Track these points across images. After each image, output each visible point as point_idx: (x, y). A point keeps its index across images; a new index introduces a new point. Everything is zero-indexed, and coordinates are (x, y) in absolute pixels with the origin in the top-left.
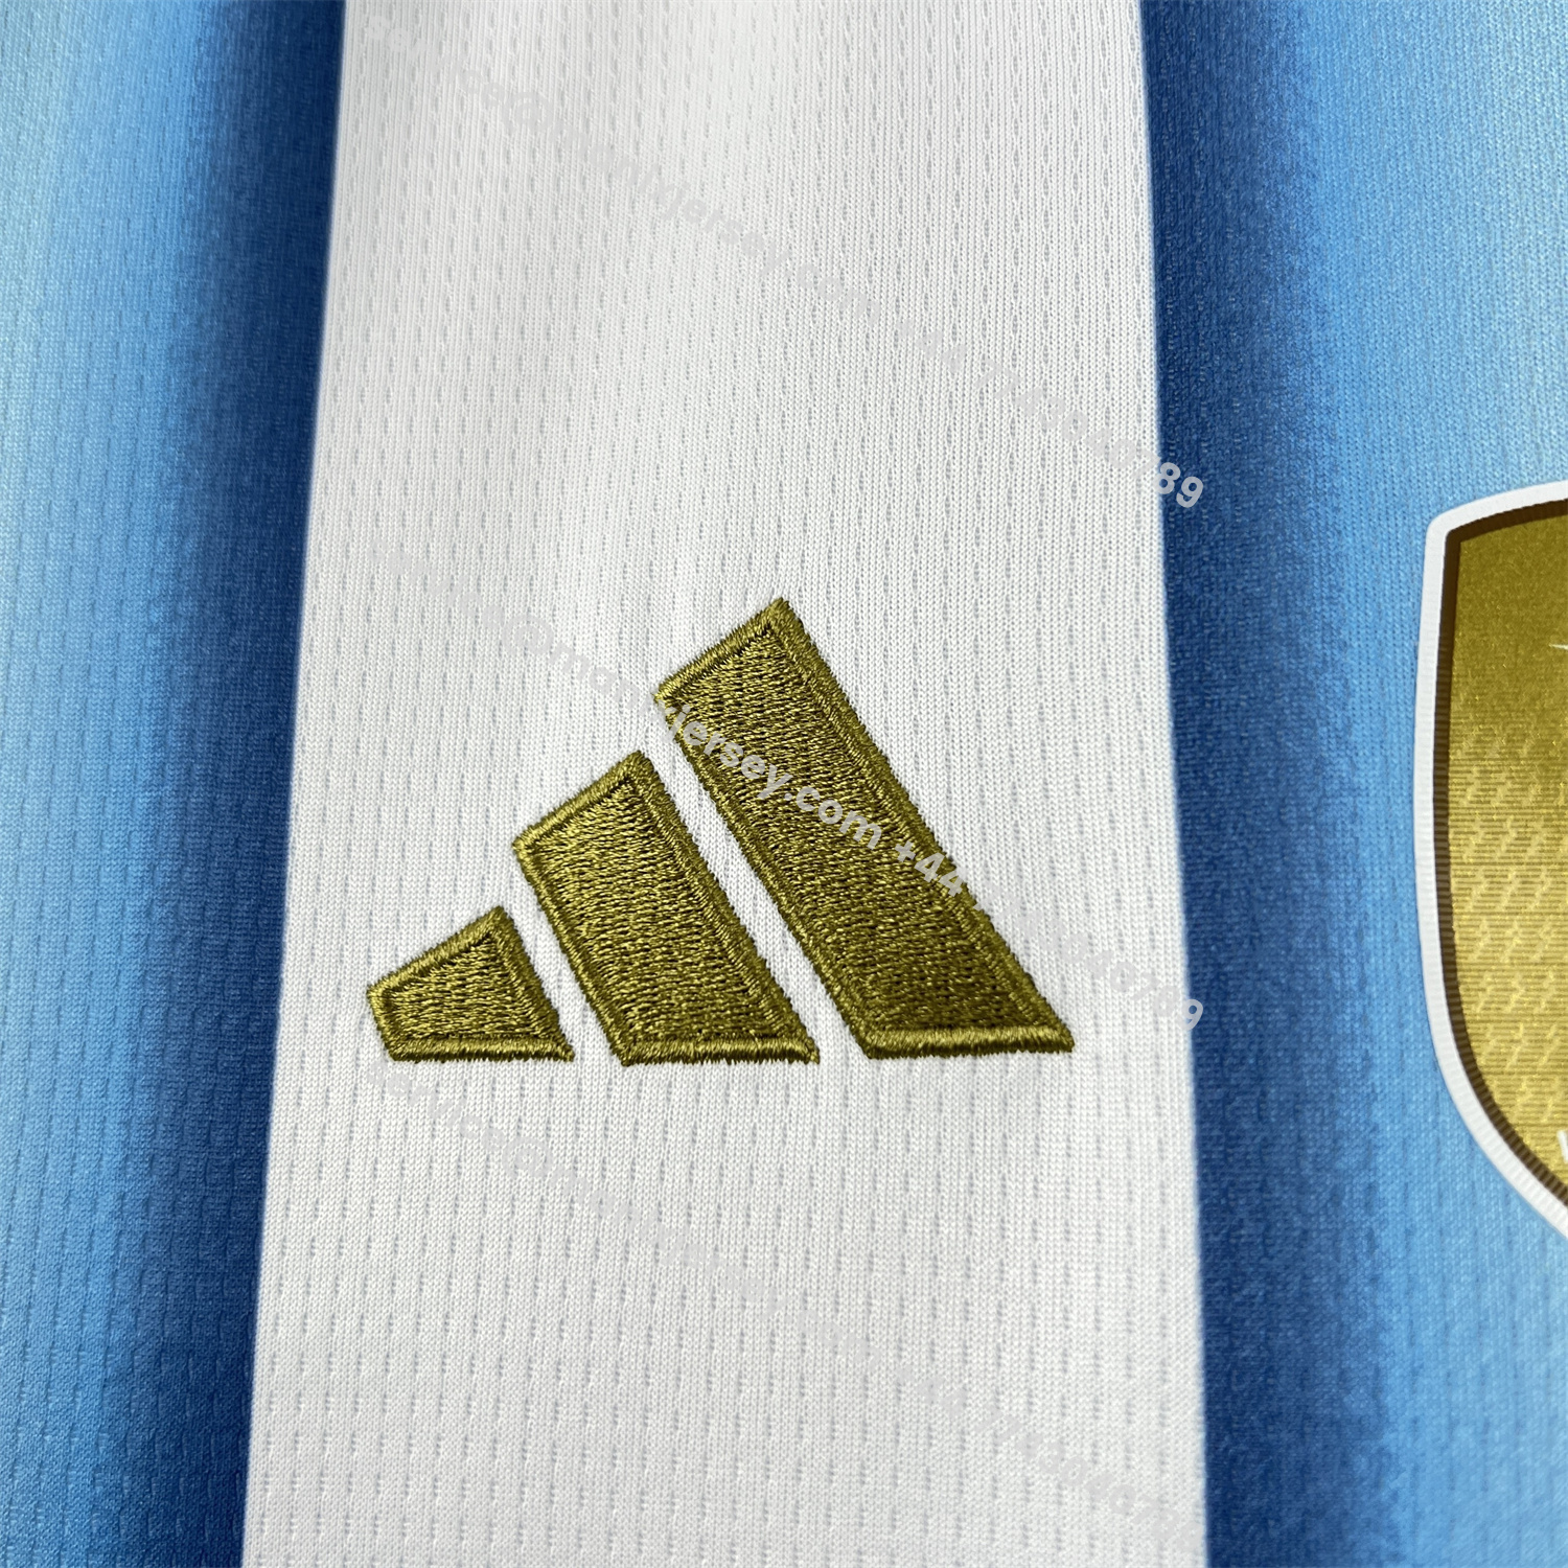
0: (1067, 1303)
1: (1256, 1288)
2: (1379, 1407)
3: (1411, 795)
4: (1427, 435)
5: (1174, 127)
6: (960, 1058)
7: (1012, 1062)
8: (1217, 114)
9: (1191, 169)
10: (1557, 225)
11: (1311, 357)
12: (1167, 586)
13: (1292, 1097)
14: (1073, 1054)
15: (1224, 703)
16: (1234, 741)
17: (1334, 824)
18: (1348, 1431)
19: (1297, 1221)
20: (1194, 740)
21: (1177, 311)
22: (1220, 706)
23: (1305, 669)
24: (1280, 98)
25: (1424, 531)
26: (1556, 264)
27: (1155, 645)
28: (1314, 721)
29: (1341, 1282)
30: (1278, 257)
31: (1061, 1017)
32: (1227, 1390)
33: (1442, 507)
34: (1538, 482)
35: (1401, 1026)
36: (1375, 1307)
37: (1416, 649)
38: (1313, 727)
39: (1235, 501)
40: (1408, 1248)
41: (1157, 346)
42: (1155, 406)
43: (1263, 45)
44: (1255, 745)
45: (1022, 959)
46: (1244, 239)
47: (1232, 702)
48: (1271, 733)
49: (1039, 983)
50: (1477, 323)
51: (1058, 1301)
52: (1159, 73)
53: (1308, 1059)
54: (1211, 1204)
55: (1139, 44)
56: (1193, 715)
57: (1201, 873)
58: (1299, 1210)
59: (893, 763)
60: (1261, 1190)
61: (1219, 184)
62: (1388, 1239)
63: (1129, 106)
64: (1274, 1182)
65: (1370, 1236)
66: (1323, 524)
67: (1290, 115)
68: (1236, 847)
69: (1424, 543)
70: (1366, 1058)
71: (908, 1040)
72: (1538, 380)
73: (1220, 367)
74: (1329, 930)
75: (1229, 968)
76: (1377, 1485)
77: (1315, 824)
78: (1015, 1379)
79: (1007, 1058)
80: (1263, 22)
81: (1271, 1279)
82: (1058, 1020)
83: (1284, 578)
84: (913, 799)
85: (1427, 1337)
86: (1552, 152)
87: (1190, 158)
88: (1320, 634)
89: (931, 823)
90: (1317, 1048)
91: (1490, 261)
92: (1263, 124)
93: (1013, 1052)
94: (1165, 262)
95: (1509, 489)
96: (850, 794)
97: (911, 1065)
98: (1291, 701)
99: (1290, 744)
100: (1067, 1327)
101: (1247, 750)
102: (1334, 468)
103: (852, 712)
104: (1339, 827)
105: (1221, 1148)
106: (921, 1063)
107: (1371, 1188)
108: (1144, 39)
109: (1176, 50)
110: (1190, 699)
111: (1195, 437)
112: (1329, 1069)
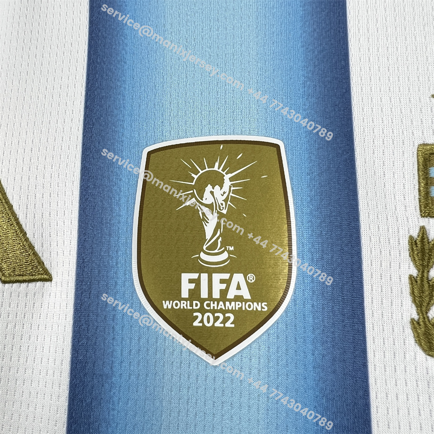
0: (44, 346)
1: (84, 341)
2: (112, 371)
3: (133, 217)
4: (145, 128)
5: (94, 48)
6: (25, 283)
7: (37, 284)
8: (104, 46)
9: (97, 59)
10: (179, 77)
11: (120, 108)
12: (81, 163)
13: (97, 293)
14: (52, 282)
15: (92, 193)
16: (93, 203)
17: (114, 224)
18: (104, 378)
19: (96, 324)
20: (84, 202)
21: (90, 95)
22: (91, 194)
23: (111, 185)
24: (119, 43)
25: (142, 152)
26: (178, 87)
27: (77, 178)
28: (112, 198)
29: (105, 339)
30: (115, 82)
31: (50, 272)
32: (76, 367)
33: (147, 146)
34: (170, 140)
35: (125, 275)
36: (113, 346)
37: (137, 181)
38: (111, 199)
39: (99, 143)
40: (122, 331)
41: (85, 104)
42: (83, 118)
43: (116, 29)
44: (97, 204)
45: (42, 258)
46: (107, 77)
47: (94, 193)
48: (102, 201)
49: (45, 264)
50: (159, 100)
51: (42, 345)
52: (92, 35)
53: (102, 283)
54: (76, 320)
55: (88, 27)
56: (84, 196)
57: (82, 236)
58: (97, 321)
59: (14, 207)
60: (88, 316)
61: (103, 63)
62: (118, 328)
63: (84, 43)
64: (91, 314)
65: (113, 328)
66: (118, 149)
67: (121, 47)
68: (91, 230)
69: (142, 154)
70: (116, 282)
71: (12, 279)
72: (172, 115)
73: (99, 109)
74: (110, 251)
75: (86, 260)
76: (110, 391)
77: (109, 224)
78: (30, 366)
79: (36, 283)
80: (117, 23)
81: (88, 339)
82: (49, 273)
83: (109, 162)
84: (18, 216)
85: (126, 353)
86: (179, 59)
87: (97, 56)
88: (115, 177)
89: (21, 223)
90: (104, 280)
91: (163, 85)
92: (115, 49)
93: (38, 282)
94: (89, 82)
95: (163, 142)
96: (2, 215)
97: (12, 285)
98: (107, 193)
99: (106, 204)
100: (43, 352)
101: (96, 205)
102: (123, 135)
103: (5, 193)
104: (115, 225)
105: (80, 306)
106: (15, 285)
107: (114, 316)
108: (89, 26)
109: (96, 29)
110: (84, 192)
111: (91, 126)
112: (107, 286)
